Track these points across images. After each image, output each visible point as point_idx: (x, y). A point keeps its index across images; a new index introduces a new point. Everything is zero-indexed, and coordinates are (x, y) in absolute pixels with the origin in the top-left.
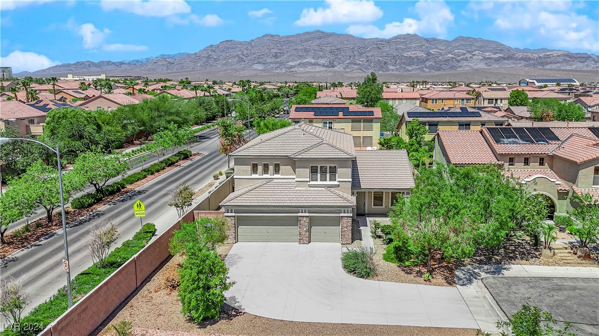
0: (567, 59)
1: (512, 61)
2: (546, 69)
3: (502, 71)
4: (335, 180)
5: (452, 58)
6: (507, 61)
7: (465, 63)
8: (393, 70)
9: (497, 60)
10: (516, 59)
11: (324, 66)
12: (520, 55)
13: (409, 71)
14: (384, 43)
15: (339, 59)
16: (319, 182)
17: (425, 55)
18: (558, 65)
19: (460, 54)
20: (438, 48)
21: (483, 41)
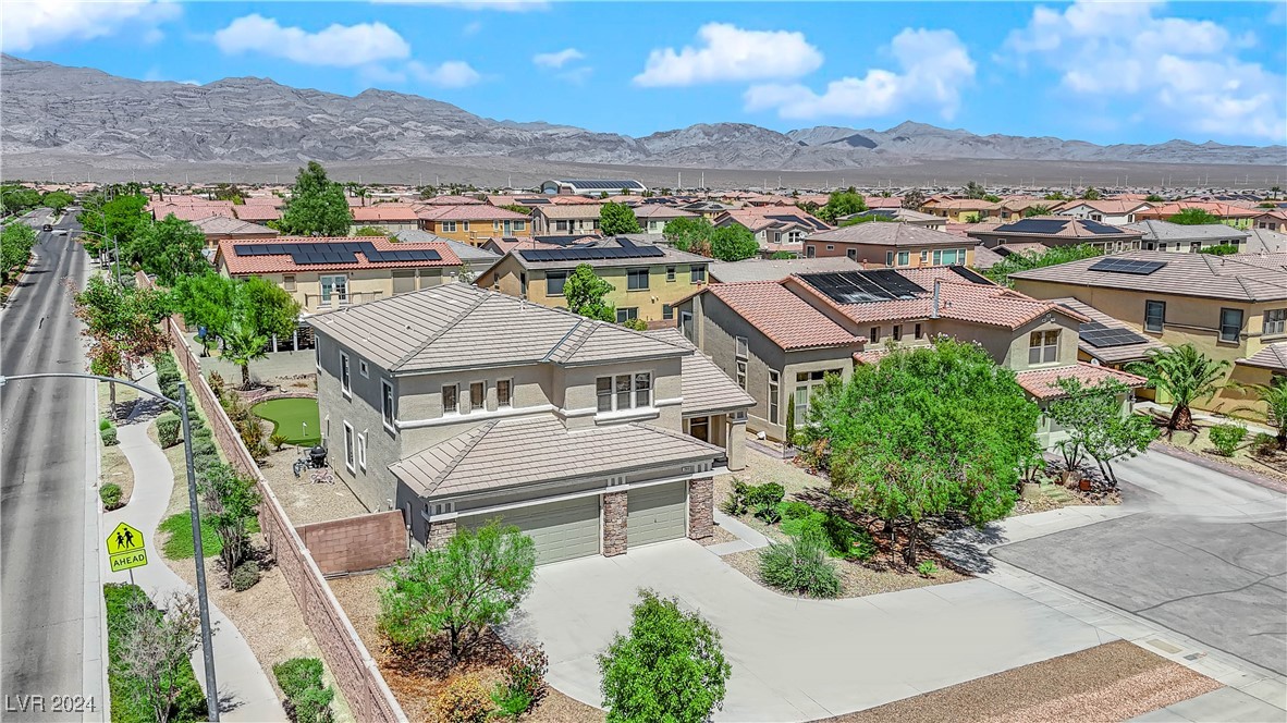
1: (485, 144)
2: (549, 162)
3: (468, 163)
4: (647, 404)
5: (359, 133)
6: (474, 144)
7: (389, 146)
8: (222, 157)
9: (456, 141)
10: (492, 141)
14: (193, 95)
16: (615, 413)
17: (297, 126)
19: (376, 126)
20: (325, 113)
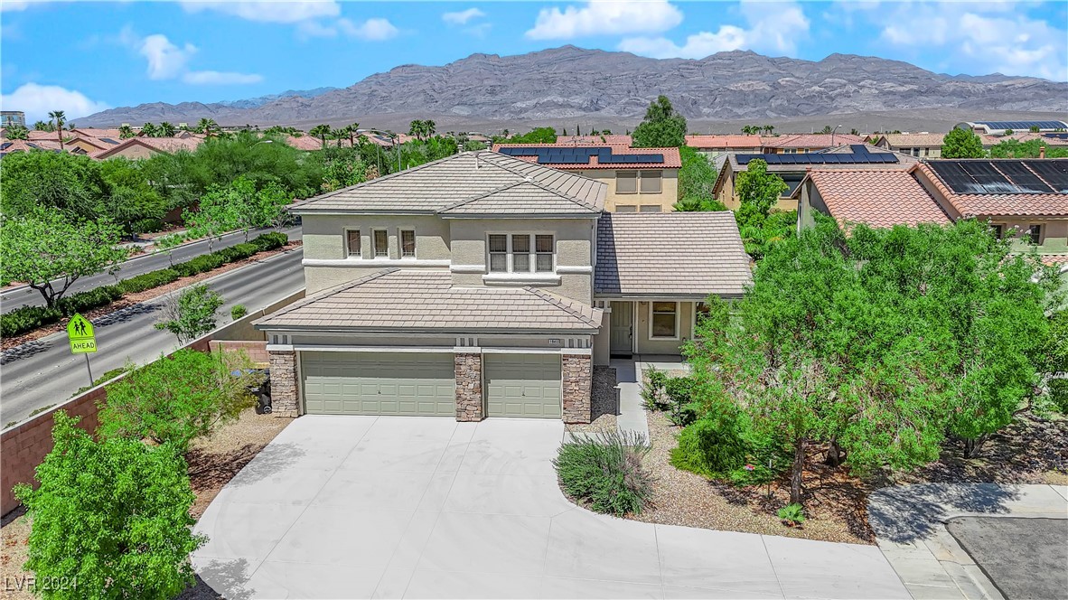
0: (1043, 93)
1: (935, 97)
2: (1001, 112)
3: (916, 115)
4: (551, 270)
5: (821, 93)
6: (925, 98)
7: (845, 102)
8: (708, 116)
9: (906, 96)
10: (943, 94)
11: (580, 108)
12: (951, 87)
13: (739, 116)
14: (692, 67)
15: (609, 96)
16: (510, 275)
17: (769, 88)
18: (1025, 104)
19: (835, 85)
20: (793, 76)
21: (877, 61)
